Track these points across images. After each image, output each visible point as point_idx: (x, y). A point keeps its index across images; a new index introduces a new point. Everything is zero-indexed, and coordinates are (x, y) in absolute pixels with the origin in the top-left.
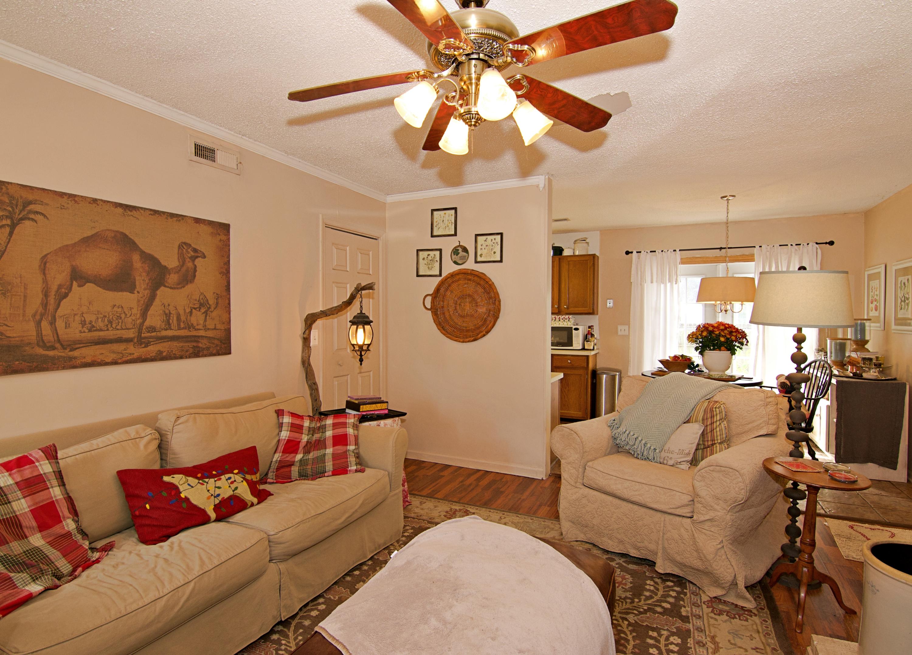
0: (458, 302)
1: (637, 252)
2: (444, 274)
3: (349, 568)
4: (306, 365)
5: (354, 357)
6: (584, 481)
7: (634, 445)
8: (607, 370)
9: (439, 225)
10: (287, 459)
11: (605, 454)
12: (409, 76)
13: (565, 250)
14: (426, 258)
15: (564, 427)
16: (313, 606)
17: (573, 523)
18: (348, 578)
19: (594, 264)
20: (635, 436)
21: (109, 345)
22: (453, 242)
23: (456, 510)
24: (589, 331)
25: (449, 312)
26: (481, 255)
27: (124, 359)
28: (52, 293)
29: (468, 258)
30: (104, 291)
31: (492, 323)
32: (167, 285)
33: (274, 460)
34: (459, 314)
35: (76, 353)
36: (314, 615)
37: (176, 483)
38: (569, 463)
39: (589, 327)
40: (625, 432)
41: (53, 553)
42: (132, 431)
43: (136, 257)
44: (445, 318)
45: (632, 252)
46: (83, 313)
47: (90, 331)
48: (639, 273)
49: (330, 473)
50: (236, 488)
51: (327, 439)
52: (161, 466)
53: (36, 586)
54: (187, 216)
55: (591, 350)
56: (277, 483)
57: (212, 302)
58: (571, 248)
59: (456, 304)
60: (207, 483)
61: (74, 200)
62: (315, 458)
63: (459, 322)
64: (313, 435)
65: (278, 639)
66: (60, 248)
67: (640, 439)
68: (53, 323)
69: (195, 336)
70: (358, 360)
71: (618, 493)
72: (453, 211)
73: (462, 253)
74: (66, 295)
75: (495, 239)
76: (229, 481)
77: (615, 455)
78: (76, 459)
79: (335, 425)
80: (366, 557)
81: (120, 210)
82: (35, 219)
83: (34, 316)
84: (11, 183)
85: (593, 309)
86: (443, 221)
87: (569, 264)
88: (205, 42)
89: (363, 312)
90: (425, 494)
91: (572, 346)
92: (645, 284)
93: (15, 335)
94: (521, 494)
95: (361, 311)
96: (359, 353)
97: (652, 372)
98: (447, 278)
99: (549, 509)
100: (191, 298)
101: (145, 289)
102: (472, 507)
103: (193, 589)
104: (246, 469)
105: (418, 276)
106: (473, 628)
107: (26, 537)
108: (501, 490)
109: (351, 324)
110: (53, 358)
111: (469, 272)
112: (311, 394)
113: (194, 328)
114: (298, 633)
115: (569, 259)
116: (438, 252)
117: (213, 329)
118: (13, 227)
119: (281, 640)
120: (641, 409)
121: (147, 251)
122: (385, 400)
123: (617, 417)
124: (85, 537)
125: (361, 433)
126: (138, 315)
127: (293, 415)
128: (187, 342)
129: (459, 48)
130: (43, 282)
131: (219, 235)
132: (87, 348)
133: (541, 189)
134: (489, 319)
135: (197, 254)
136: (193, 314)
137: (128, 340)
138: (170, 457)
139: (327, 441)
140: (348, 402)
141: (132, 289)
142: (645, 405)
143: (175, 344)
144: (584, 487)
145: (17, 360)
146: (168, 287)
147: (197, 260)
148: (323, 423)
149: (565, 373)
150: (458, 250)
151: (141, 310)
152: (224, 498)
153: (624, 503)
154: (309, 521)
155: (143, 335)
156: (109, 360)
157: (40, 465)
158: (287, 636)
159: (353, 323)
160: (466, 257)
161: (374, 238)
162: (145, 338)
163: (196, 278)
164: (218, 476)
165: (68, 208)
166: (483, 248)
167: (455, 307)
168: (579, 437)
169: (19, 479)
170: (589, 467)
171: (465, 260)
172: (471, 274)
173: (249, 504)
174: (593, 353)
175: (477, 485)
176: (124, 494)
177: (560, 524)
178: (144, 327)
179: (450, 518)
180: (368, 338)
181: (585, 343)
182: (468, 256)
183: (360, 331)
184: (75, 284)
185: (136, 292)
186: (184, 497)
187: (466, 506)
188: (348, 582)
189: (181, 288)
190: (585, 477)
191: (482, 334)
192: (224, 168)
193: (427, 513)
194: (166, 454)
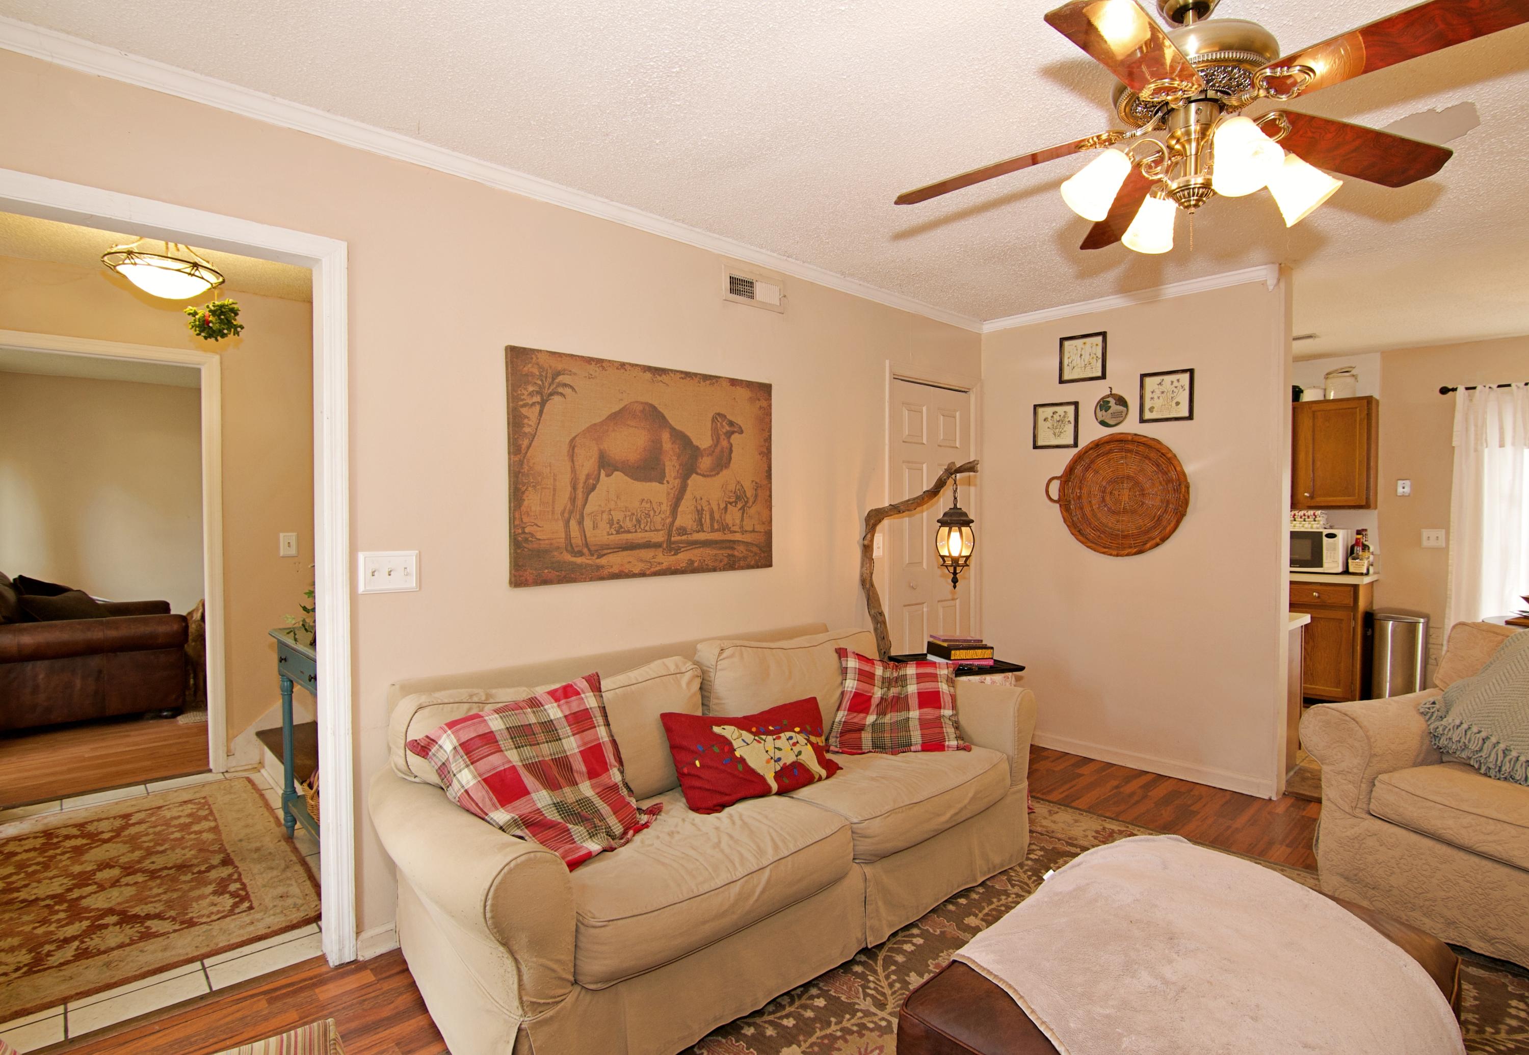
0: (1108, 490)
1: (1467, 389)
2: (1082, 443)
3: (952, 892)
4: (868, 586)
5: (943, 576)
6: (1372, 806)
7: (1481, 750)
8: (1396, 614)
9: (1074, 362)
10: (855, 720)
11: (1414, 763)
12: (1082, 144)
13: (1305, 392)
14: (1050, 418)
15: (1328, 708)
16: (904, 937)
17: (1347, 878)
18: (951, 907)
19: (1369, 415)
20: (1483, 734)
21: (638, 551)
22: (1100, 390)
23: (1113, 831)
24: (1357, 539)
25: (1091, 506)
26: (1151, 409)
27: (652, 570)
28: (580, 485)
29: (1127, 414)
30: (633, 481)
31: (1172, 525)
32: (699, 472)
33: (837, 720)
34: (1109, 509)
35: (603, 561)
36: (909, 950)
37: (728, 736)
38: (1339, 773)
39: (1359, 532)
40: (1458, 727)
41: (604, 808)
42: (671, 663)
43: (666, 436)
44: (1084, 515)
45: (1454, 390)
46: (610, 510)
47: (618, 532)
48: (1472, 429)
49: (919, 748)
50: (800, 753)
51: (909, 696)
52: (703, 714)
53: (593, 844)
54: (722, 377)
55: (1362, 574)
56: (842, 753)
57: (750, 493)
58: (1318, 387)
59: (1104, 492)
60: (765, 741)
61: (602, 366)
62: (894, 723)
63: (1110, 521)
64: (889, 689)
65: (863, 972)
66: (588, 428)
67: (1493, 740)
68: (581, 522)
69: (731, 541)
70: (950, 581)
71: (1448, 834)
72: (1100, 338)
73: (1114, 407)
74: (593, 488)
75: (1178, 380)
76: (791, 742)
77: (1436, 766)
78: (616, 694)
79: (920, 677)
80: (976, 881)
81: (648, 375)
82: (564, 393)
83: (562, 513)
84: (541, 351)
85: (1368, 499)
86: (1081, 355)
87: (1314, 417)
88: (768, 139)
89: (958, 506)
90: (1055, 800)
91: (1321, 566)
92: (1486, 451)
93: (545, 537)
94: (1232, 820)
95: (955, 505)
96: (952, 569)
97: (1507, 619)
98: (1087, 450)
99: (1289, 850)
100: (726, 488)
101: (675, 478)
102: (1142, 830)
103: (770, 877)
104: (808, 728)
105: (1035, 447)
106: (1215, 998)
107: (577, 784)
108: (1192, 808)
109: (940, 524)
110: (580, 566)
111: (1130, 438)
112: (876, 629)
113: (729, 529)
114: (890, 970)
115: (1315, 407)
116: (1072, 408)
117: (751, 532)
118: (543, 404)
119: (868, 975)
120: (1496, 685)
121: (678, 427)
122: (989, 645)
123: (1439, 697)
124: (630, 793)
125: (960, 692)
126: (668, 513)
127: (860, 657)
128: (721, 549)
129: (1174, 90)
130: (572, 471)
131: (759, 400)
132: (615, 555)
133: (1271, 288)
134: (1167, 517)
135: (734, 428)
136: (729, 511)
137: (657, 546)
138: (713, 701)
139: (909, 700)
140: (930, 644)
141: (661, 479)
142: (1504, 678)
143: (708, 552)
144: (1372, 817)
145: (547, 568)
146: (700, 474)
147: (733, 437)
148: (902, 673)
149: (1314, 615)
150: (1109, 402)
151: (671, 505)
152: (785, 764)
153: (1462, 854)
154: (902, 812)
155: (673, 539)
156: (636, 571)
157: (586, 697)
158: (875, 972)
159: (943, 523)
160: (1124, 414)
161: (963, 390)
162: (675, 543)
163: (732, 462)
164: (776, 733)
165: (596, 377)
166: (1156, 397)
167: (1103, 498)
168: (1361, 727)
169: (567, 713)
170: (1383, 783)
171: (1120, 418)
172: (1133, 441)
173: (817, 777)
174: (1367, 580)
175: (1145, 797)
176: (667, 744)
177: (1318, 879)
178: (674, 528)
179: (1104, 843)
180: (967, 547)
181: (1350, 561)
182: (1127, 411)
183: (955, 535)
184: (603, 473)
185: (665, 482)
186: (739, 756)
187: (1130, 826)
188: (950, 911)
189: (715, 475)
190: (1372, 800)
191: (1153, 542)
192: (765, 306)
193: (1063, 829)
194: (709, 697)
